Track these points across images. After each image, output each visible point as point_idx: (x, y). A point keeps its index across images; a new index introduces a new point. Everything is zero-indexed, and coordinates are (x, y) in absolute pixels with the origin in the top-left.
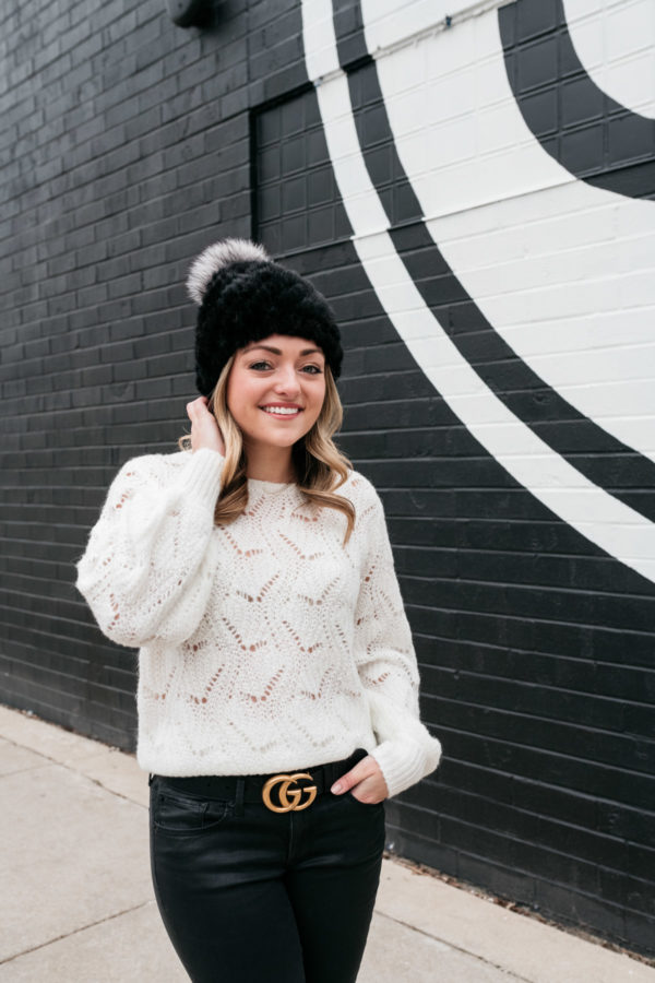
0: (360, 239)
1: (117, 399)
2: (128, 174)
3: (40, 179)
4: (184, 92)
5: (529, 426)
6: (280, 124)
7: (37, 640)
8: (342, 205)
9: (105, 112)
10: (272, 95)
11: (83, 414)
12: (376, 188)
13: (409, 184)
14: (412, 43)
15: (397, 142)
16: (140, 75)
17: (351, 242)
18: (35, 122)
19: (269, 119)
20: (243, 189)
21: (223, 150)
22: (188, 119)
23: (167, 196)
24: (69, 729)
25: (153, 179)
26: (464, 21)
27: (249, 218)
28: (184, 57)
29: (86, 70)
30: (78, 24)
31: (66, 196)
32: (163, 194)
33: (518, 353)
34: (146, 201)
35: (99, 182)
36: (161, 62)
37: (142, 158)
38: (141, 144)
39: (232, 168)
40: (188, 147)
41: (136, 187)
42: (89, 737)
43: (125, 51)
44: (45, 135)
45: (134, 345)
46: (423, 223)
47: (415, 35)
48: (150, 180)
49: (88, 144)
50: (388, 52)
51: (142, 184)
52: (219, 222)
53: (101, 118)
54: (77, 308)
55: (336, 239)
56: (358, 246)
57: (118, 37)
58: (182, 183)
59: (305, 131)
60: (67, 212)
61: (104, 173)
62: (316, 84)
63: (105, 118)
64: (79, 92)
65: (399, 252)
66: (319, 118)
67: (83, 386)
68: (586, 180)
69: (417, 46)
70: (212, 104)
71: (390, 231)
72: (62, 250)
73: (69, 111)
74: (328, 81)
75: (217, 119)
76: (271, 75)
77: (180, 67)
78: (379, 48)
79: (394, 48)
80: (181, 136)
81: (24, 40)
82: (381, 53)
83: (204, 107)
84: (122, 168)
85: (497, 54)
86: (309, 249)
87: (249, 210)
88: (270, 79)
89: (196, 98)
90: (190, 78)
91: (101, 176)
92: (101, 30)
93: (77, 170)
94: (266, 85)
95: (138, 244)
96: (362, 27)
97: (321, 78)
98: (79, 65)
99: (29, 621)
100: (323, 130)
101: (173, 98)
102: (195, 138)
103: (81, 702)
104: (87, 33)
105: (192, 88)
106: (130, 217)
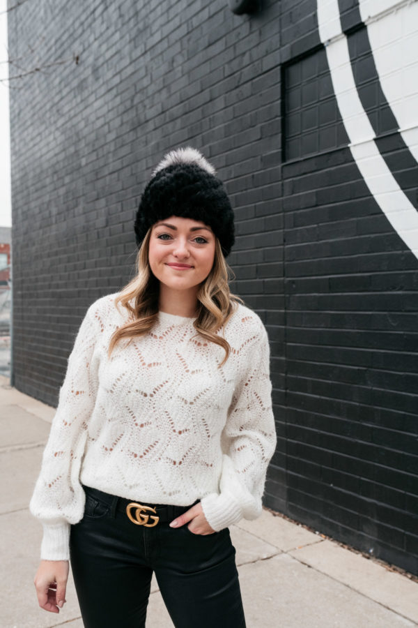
0: (355, 146)
2: (202, 111)
3: (148, 118)
4: (239, 56)
6: (301, 72)
8: (342, 123)
9: (189, 72)
10: (296, 54)
12: (366, 111)
13: (389, 107)
14: (393, 12)
15: (382, 80)
16: (211, 47)
17: (349, 148)
18: (146, 82)
19: (294, 70)
20: (277, 116)
21: (262, 92)
22: (241, 73)
23: (226, 124)
25: (218, 113)
27: (280, 135)
28: (239, 34)
29: (178, 47)
30: (173, 19)
31: (164, 126)
32: (224, 122)
34: (214, 127)
35: (184, 117)
36: (224, 39)
37: (211, 100)
38: (211, 91)
39: (269, 103)
40: (240, 91)
41: (207, 119)
43: (202, 33)
44: (150, 91)
46: (399, 133)
47: (395, 6)
48: (216, 114)
49: (178, 94)
50: (376, 19)
51: (211, 117)
52: (260, 139)
53: (186, 76)
55: (338, 147)
56: (352, 150)
57: (197, 24)
58: (236, 116)
59: (318, 76)
60: (164, 137)
61: (187, 110)
62: (325, 45)
63: (189, 76)
64: (173, 61)
65: (381, 153)
66: (327, 67)
69: (396, 13)
70: (256, 63)
71: (375, 140)
73: (166, 73)
74: (334, 42)
75: (260, 72)
76: (296, 41)
77: (237, 40)
79: (380, 16)
80: (236, 85)
81: (140, 32)
82: (371, 20)
83: (251, 66)
84: (198, 107)
86: (319, 154)
87: (280, 130)
88: (295, 43)
89: (247, 57)
90: (242, 47)
91: (186, 113)
92: (187, 21)
93: (171, 110)
94: (292, 48)
95: (209, 155)
96: (358, 4)
97: (329, 41)
98: (174, 44)
100: (330, 75)
101: (231, 61)
102: (245, 86)
104: (178, 24)
105: (244, 54)
106: (203, 137)
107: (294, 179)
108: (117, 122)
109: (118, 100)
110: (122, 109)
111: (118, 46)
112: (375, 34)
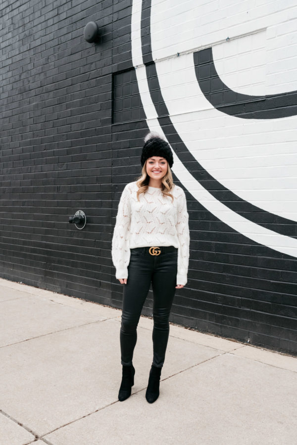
1: (60, 169)
2: (67, 90)
3: (31, 88)
4: (88, 64)
5: (199, 182)
6: (123, 79)
7: (25, 256)
8: (143, 108)
9: (58, 67)
10: (120, 70)
11: (46, 174)
16: (72, 56)
17: (146, 121)
18: (30, 67)
19: (119, 77)
20: (110, 100)
21: (102, 86)
22: (90, 73)
23: (81, 99)
24: (37, 287)
25: (76, 93)
26: (183, 55)
27: (111, 109)
28: (89, 52)
29: (52, 51)
30: (49, 34)
31: (42, 95)
33: (196, 159)
34: (73, 100)
36: (80, 52)
37: (71, 85)
38: (72, 80)
39: (105, 92)
40: (90, 83)
41: (69, 95)
42: (45, 289)
43: (67, 47)
44: (34, 72)
45: (67, 150)
48: (74, 93)
49: (51, 77)
51: (72, 94)
52: (100, 110)
53: (56, 69)
54: (45, 136)
55: (140, 119)
56: (147, 121)
57: (64, 41)
58: (86, 96)
59: (131, 83)
60: (42, 101)
61: (57, 88)
62: (135, 68)
63: (58, 69)
64: (48, 59)
66: (136, 79)
67: (46, 164)
68: (217, 108)
70: (99, 70)
71: (158, 118)
72: (40, 114)
73: (44, 65)
75: (101, 75)
77: (88, 55)
78: (156, 59)
80: (87, 79)
81: (26, 36)
83: (96, 70)
84: (64, 87)
85: (193, 66)
86: (131, 122)
87: (111, 107)
88: (120, 64)
89: (93, 66)
90: (91, 60)
91: (56, 90)
92: (58, 38)
93: (46, 86)
94: (118, 65)
95: (70, 115)
96: (151, 52)
97: (137, 66)
98: (49, 49)
99: (22, 249)
100: (137, 83)
101: (84, 65)
102: (92, 80)
103: (42, 277)
104: (52, 38)
105: (92, 63)
106: (67, 105)
107: (118, 133)
108: (9, 87)
109: (10, 74)
110: (12, 80)
111: (10, 41)
112: (159, 67)
